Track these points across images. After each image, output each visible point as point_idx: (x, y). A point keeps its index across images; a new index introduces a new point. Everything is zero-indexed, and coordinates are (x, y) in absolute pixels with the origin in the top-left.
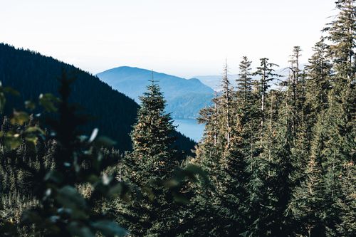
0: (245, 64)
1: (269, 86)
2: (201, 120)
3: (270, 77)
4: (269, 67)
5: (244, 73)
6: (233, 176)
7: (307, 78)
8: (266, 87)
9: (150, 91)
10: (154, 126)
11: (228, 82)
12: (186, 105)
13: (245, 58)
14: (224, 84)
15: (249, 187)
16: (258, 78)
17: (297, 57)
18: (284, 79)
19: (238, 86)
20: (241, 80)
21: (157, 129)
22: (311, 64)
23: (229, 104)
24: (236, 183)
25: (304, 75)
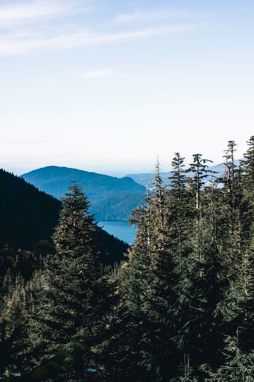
0: (178, 161)
1: (203, 183)
2: (133, 221)
3: (204, 173)
4: (202, 163)
5: (177, 170)
6: (161, 278)
7: (244, 173)
8: (200, 184)
9: (71, 192)
10: (76, 228)
11: (160, 180)
12: (119, 205)
13: (178, 154)
14: (156, 183)
15: (178, 289)
16: (191, 175)
17: (232, 152)
18: (218, 176)
19: (170, 184)
20: (174, 178)
21: (79, 230)
22: (246, 160)
23: (162, 203)
24: (164, 285)
25: (240, 171)
